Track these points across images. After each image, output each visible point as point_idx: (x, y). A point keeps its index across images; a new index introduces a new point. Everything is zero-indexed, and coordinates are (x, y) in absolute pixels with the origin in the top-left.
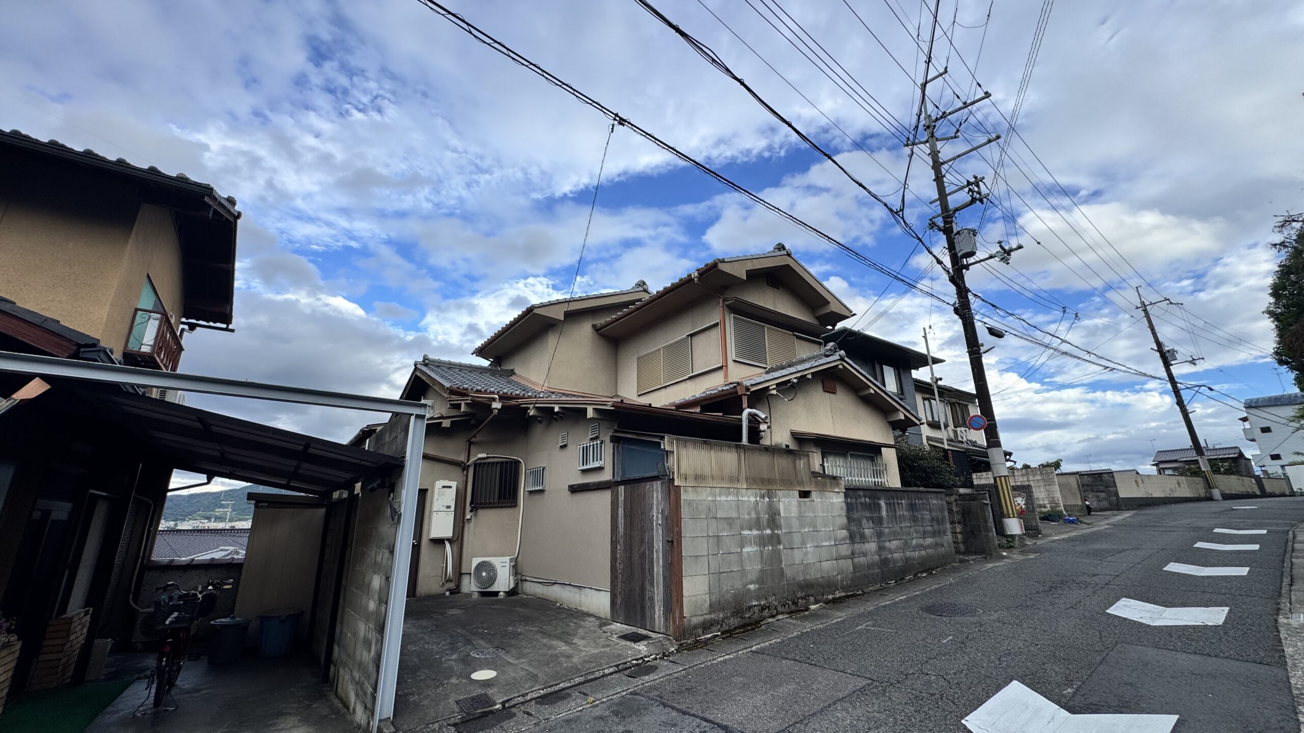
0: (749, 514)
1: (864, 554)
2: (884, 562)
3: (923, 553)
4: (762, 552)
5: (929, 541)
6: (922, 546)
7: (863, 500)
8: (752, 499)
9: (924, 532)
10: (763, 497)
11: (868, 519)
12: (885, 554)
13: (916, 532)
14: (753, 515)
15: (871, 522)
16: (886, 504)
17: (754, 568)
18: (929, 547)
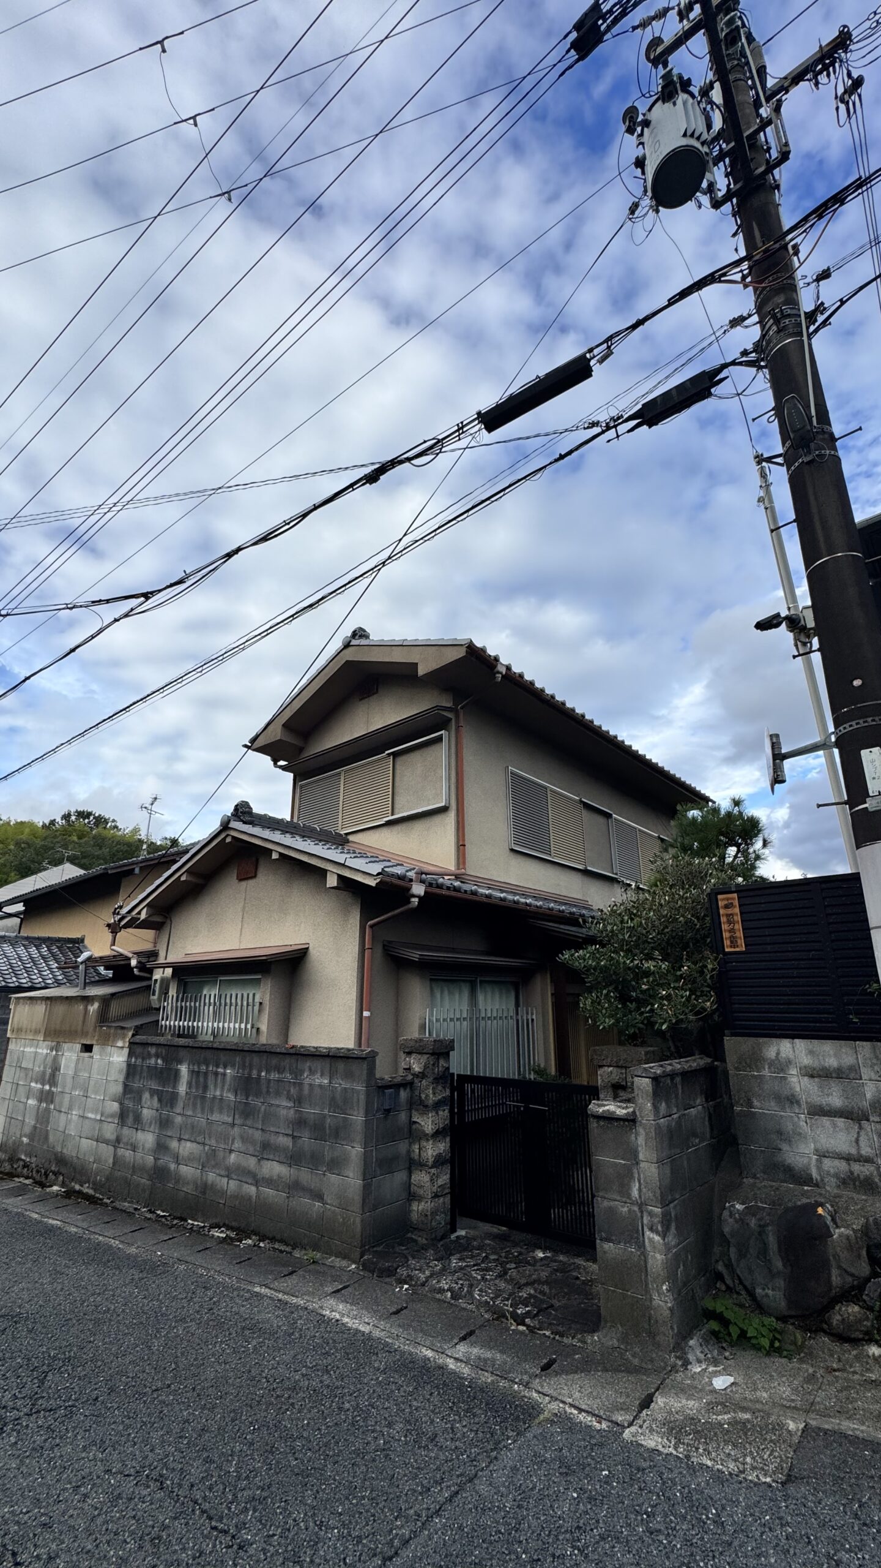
0: (39, 1067)
1: (134, 1148)
2: (160, 1173)
3: (252, 1190)
4: (38, 1108)
5: (274, 1169)
6: (253, 1175)
7: (153, 1061)
8: (45, 1051)
9: (266, 1146)
10: (52, 1050)
11: (153, 1092)
12: (166, 1160)
13: (244, 1139)
14: (42, 1069)
15: (156, 1099)
16: (192, 1072)
17: (30, 1121)
18: (270, 1182)
